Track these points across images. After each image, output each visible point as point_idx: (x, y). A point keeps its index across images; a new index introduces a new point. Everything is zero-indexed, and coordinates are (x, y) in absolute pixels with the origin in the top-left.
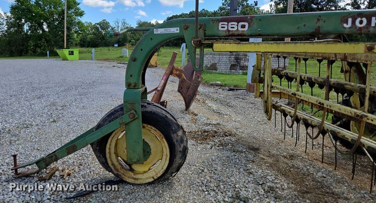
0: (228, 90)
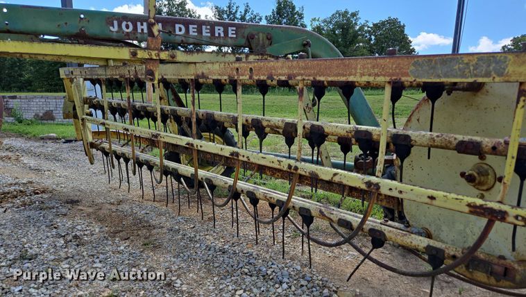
0: (64, 143)
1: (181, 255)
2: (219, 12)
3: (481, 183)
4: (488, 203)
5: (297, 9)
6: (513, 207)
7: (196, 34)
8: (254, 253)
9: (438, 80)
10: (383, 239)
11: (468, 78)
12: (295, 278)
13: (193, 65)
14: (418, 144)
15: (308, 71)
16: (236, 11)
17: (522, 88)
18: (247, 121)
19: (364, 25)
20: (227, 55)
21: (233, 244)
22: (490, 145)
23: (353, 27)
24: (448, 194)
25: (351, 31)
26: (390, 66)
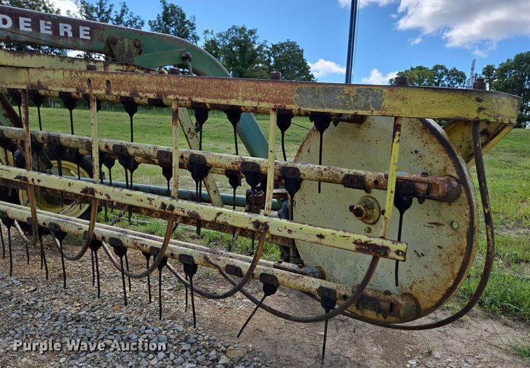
1: (11, 332)
2: (86, 8)
3: (367, 217)
4: (372, 239)
5: (187, 18)
6: (394, 242)
7: (30, 30)
8: (123, 317)
9: (322, 110)
10: (275, 285)
11: (348, 110)
12: (175, 342)
13: (24, 71)
14: (307, 177)
15: (182, 90)
16: (110, 10)
17: (397, 122)
18: (107, 147)
19: (262, 45)
20: (76, 62)
21: (93, 307)
22: (373, 179)
23: (251, 46)
24: (336, 232)
25: (249, 49)
26: (274, 92)
